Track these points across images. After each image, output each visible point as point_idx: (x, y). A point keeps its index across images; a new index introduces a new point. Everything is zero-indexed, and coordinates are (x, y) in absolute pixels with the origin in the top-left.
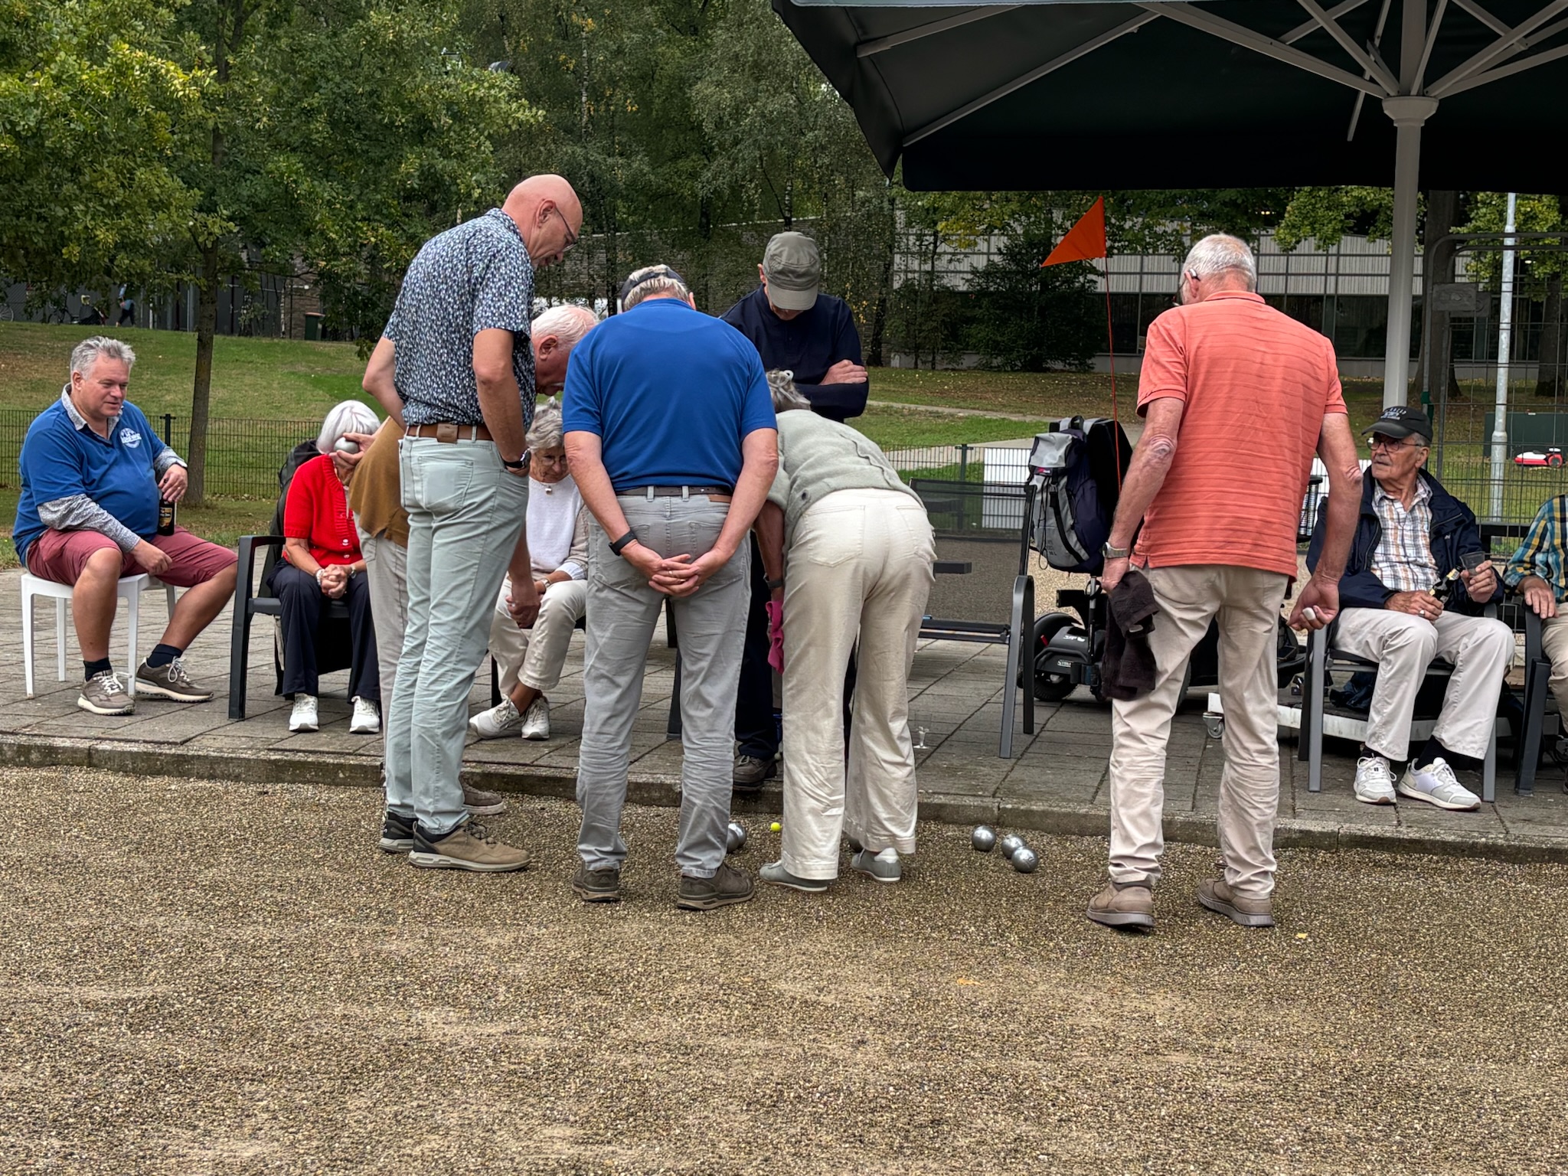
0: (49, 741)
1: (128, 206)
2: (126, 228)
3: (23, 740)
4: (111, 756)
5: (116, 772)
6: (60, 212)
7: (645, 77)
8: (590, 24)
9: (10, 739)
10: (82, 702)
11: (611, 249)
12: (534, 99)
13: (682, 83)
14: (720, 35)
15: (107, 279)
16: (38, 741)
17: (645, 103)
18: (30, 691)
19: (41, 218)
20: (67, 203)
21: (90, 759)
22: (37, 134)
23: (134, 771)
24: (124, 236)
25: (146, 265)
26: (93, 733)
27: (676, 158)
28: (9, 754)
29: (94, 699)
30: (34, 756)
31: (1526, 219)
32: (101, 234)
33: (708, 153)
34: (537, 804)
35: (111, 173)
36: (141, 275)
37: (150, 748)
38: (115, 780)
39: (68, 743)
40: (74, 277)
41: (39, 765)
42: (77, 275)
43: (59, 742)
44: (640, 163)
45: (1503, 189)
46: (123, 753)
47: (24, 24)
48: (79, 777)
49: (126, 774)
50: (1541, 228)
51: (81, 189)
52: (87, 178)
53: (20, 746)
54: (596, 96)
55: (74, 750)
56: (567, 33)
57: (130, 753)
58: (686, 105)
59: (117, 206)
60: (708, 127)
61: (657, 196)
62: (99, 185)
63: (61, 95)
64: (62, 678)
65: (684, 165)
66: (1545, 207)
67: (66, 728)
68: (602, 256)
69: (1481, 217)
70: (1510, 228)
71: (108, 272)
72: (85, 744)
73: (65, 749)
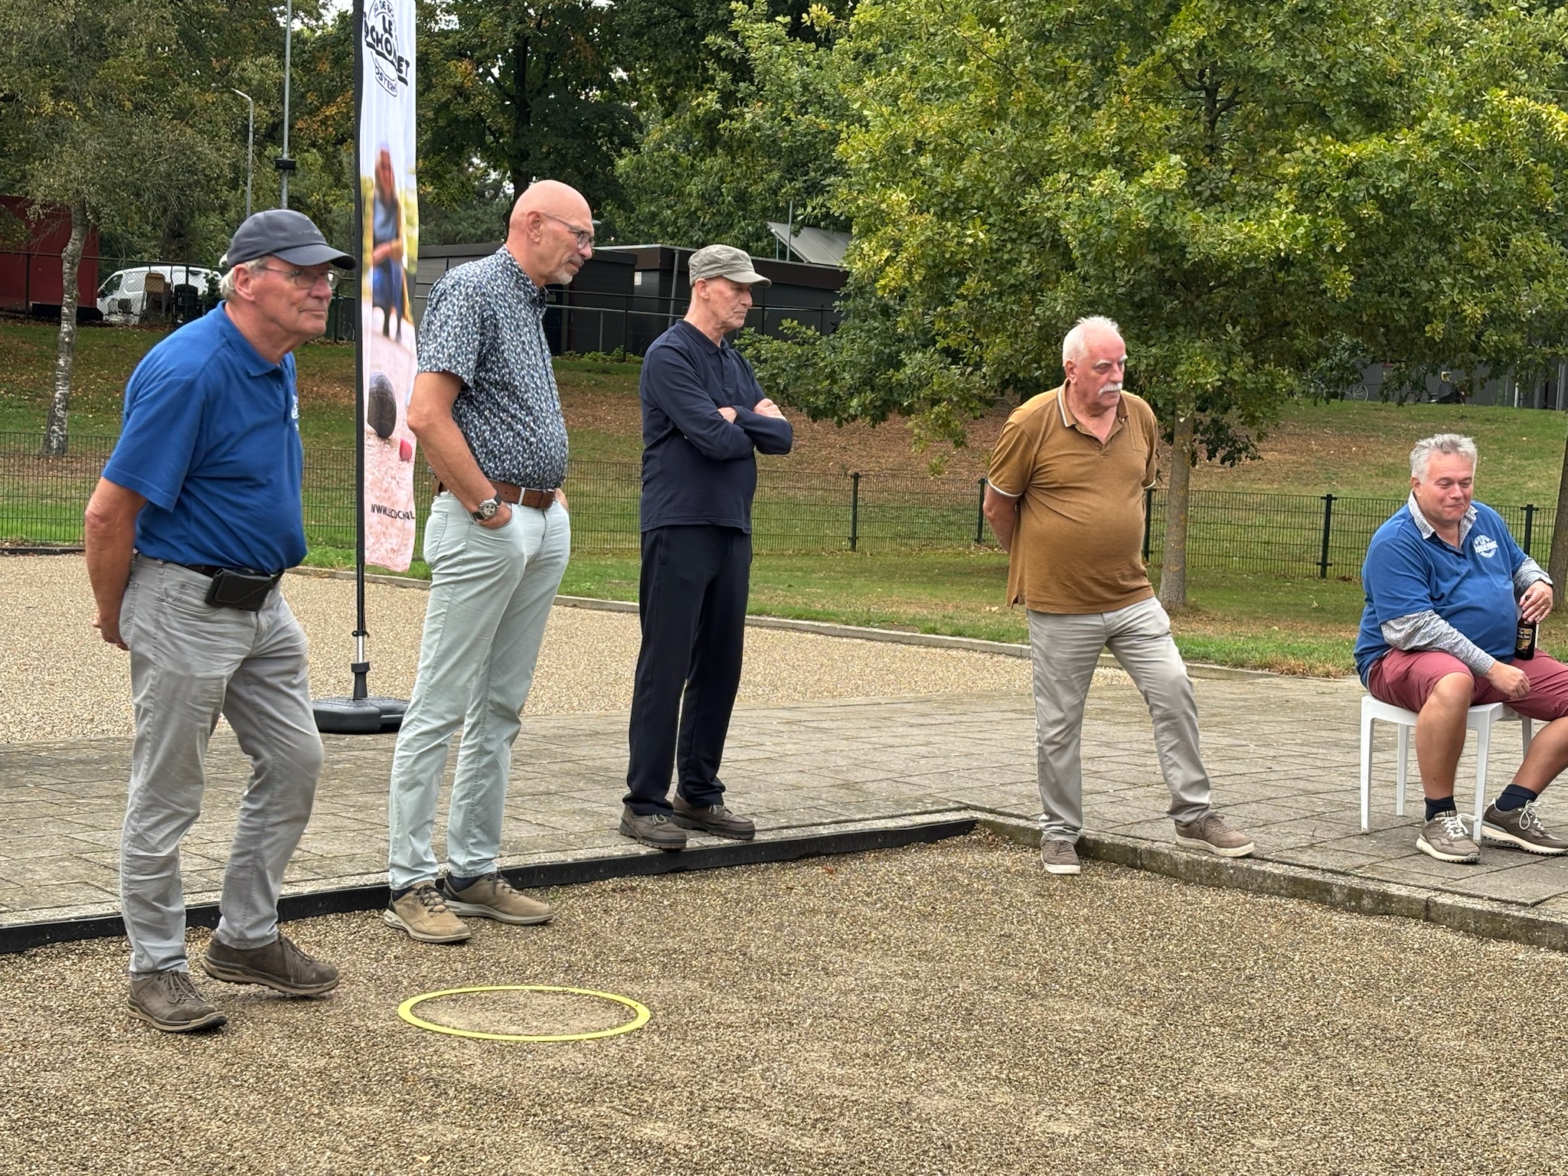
0: (1384, 887)
1: (1501, 277)
2: (1496, 301)
3: (1355, 882)
4: (1451, 912)
5: (1456, 930)
6: (1426, 286)
9: (1341, 880)
10: (1421, 844)
15: (1472, 355)
16: (1372, 886)
18: (1365, 825)
19: (1404, 293)
20: (1433, 276)
21: (1428, 913)
23: (1476, 931)
24: (1493, 310)
25: (1517, 338)
26: (1432, 882)
28: (1339, 897)
29: (1436, 842)
30: (1366, 902)
32: (1468, 309)
35: (1484, 242)
36: (1512, 352)
37: (1496, 907)
38: (1457, 940)
39: (1404, 892)
40: (1436, 355)
41: (1370, 913)
42: (1441, 353)
43: (1393, 889)
46: (1464, 909)
47: (1397, 82)
48: (1414, 931)
49: (1468, 933)
51: (1450, 260)
52: (1457, 248)
53: (1351, 889)
55: (1410, 901)
57: (1474, 911)
59: (1488, 277)
62: (1470, 255)
64: (1400, 813)
67: (1403, 873)
71: (1474, 349)
72: (1423, 895)
73: (1400, 899)
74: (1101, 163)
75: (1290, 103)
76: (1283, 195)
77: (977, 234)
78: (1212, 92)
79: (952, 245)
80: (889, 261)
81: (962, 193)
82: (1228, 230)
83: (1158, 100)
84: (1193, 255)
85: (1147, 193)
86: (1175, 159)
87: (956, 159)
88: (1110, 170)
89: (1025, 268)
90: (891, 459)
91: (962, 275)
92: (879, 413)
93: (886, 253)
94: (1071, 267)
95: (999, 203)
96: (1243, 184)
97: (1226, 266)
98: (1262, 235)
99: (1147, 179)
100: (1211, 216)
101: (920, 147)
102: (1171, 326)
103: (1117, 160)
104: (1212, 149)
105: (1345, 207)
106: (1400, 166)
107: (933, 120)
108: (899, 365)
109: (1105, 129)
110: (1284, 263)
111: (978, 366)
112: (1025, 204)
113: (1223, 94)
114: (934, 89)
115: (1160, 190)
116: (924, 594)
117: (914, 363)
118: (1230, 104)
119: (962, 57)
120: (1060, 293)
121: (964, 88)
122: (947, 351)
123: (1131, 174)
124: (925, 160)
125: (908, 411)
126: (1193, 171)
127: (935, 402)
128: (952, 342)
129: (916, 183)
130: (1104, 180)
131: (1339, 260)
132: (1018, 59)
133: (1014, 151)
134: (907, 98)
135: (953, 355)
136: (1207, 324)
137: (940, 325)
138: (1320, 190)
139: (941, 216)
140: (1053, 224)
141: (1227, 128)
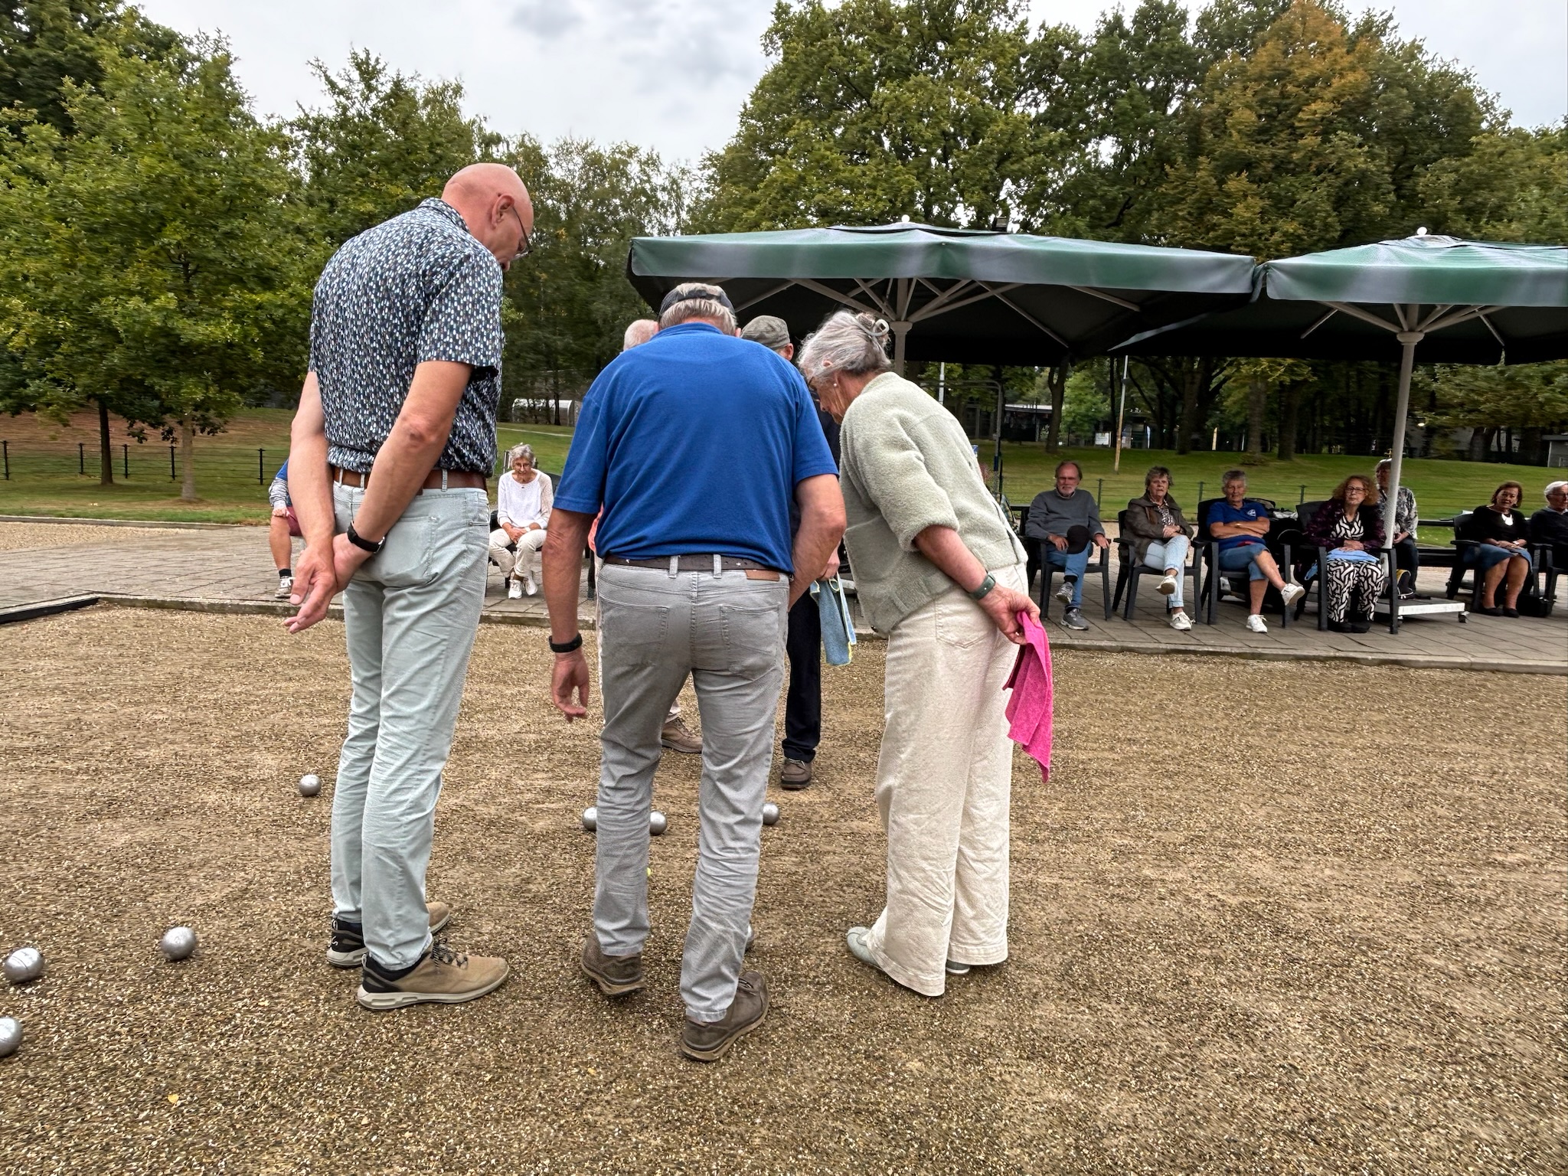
6: (297, 359)
7: (570, 300)
8: (544, 276)
11: (555, 376)
12: (519, 309)
13: (587, 303)
14: (605, 282)
17: (570, 311)
22: (283, 321)
27: (585, 336)
31: (949, 372)
33: (599, 335)
34: (528, 630)
44: (569, 339)
45: (940, 361)
47: (275, 269)
50: (955, 375)
54: (547, 309)
56: (534, 280)
58: (589, 313)
60: (600, 322)
61: (576, 354)
63: (294, 302)
65: (589, 340)
66: (958, 369)
68: (552, 381)
69: (931, 369)
70: (942, 377)
74: (131, 294)
75: (226, 274)
76: (226, 314)
77: (65, 323)
78: (186, 265)
79: (51, 328)
80: (14, 334)
81: (54, 303)
82: (200, 329)
83: (159, 267)
84: (184, 340)
85: (158, 310)
86: (171, 295)
87: (49, 285)
88: (137, 298)
89: (94, 341)
90: (26, 434)
91: (59, 343)
92: (16, 411)
93: (12, 330)
94: (120, 342)
95: (77, 309)
96: (206, 309)
97: (201, 345)
98: (218, 332)
99: (157, 303)
100: (191, 322)
101: (26, 278)
102: (177, 371)
103: (140, 293)
104: (189, 292)
105: (256, 322)
106: (281, 306)
107: (33, 266)
108: (26, 386)
109: (132, 278)
110: (230, 345)
111: (73, 387)
112: (91, 310)
113: (191, 267)
114: (32, 249)
115: (164, 309)
116: (54, 499)
117: (33, 386)
118: (195, 272)
119: (47, 236)
120: (115, 354)
121: (49, 251)
122: (54, 380)
123: (148, 300)
124: (30, 285)
125: (33, 410)
126: (180, 301)
127: (48, 405)
128: (56, 375)
129: (26, 296)
130: (134, 302)
131: (256, 345)
132: (81, 240)
133: (82, 285)
134: (15, 253)
135: (58, 382)
136: (196, 371)
137: (48, 366)
138: (243, 315)
139: (43, 313)
140: (108, 321)
141: (195, 282)
